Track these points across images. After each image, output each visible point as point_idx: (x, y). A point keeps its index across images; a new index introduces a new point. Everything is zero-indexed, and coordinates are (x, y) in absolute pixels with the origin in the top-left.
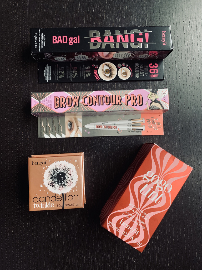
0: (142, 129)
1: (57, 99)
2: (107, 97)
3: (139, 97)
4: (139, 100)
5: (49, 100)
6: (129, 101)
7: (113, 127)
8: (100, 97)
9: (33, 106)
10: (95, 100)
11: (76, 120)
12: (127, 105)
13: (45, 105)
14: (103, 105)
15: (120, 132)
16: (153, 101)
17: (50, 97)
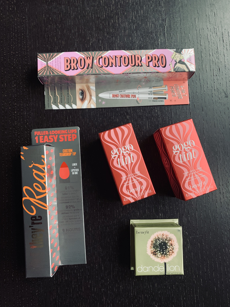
0: (165, 98)
1: (67, 60)
2: (125, 58)
3: (162, 57)
4: (162, 61)
5: (58, 61)
6: (151, 61)
7: (132, 96)
8: (117, 57)
9: (39, 68)
10: (111, 60)
11: (88, 88)
12: (149, 66)
13: (54, 67)
14: (120, 66)
15: (139, 101)
16: (177, 62)
17: (59, 59)
